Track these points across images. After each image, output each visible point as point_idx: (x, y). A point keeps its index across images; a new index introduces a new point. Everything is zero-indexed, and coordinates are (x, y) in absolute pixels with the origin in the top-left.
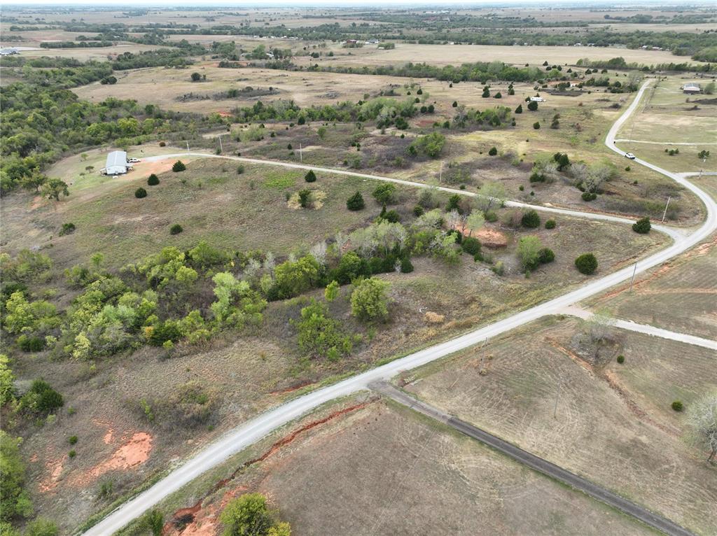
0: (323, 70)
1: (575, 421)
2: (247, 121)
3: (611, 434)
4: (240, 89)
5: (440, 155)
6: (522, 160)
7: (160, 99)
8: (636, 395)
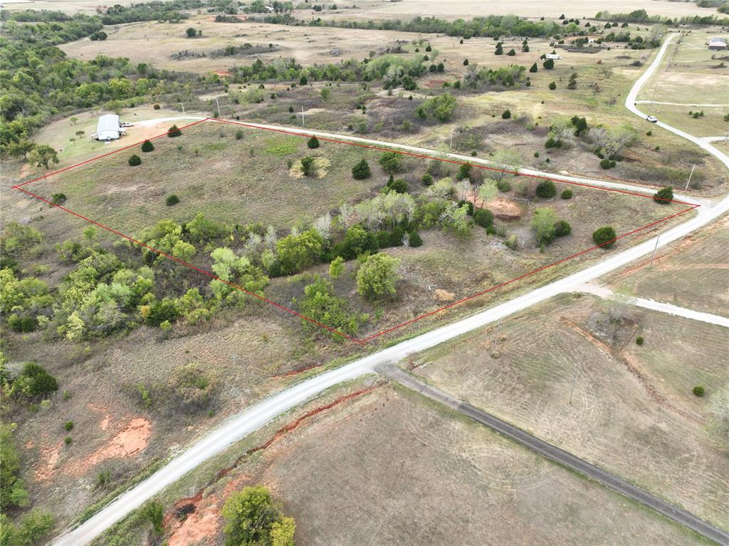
0: (327, 25)
1: (591, 407)
2: (246, 81)
3: (629, 421)
4: (238, 46)
5: (450, 119)
6: (537, 124)
7: (154, 57)
8: (655, 379)
